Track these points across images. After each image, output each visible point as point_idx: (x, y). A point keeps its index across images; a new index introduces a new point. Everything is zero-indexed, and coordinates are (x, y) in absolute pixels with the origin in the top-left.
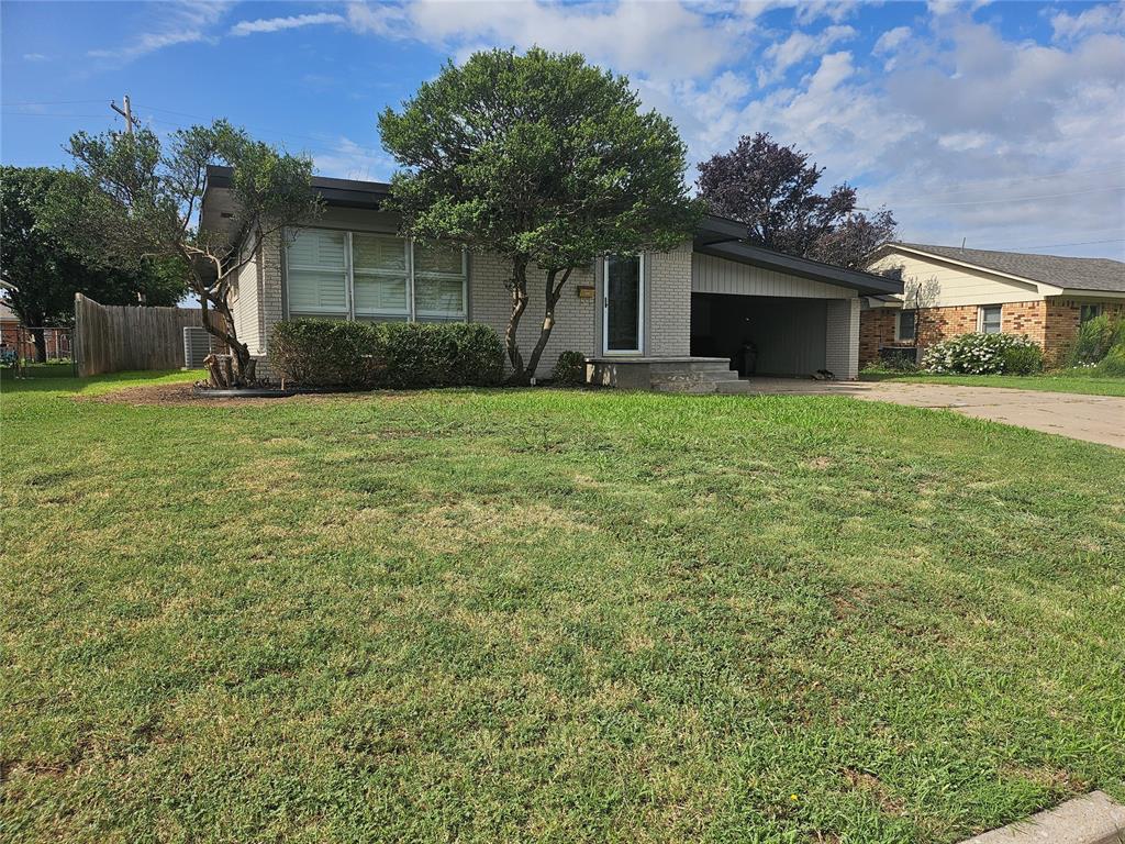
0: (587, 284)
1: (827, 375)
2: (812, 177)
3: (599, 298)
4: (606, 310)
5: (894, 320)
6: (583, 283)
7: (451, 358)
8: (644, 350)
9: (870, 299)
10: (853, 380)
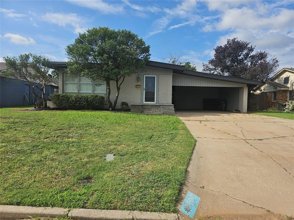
0: (139, 84)
1: (238, 111)
2: (251, 50)
3: (142, 88)
4: (144, 91)
5: (287, 94)
6: (138, 84)
7: (87, 103)
8: (156, 102)
9: (278, 87)
10: (245, 113)
